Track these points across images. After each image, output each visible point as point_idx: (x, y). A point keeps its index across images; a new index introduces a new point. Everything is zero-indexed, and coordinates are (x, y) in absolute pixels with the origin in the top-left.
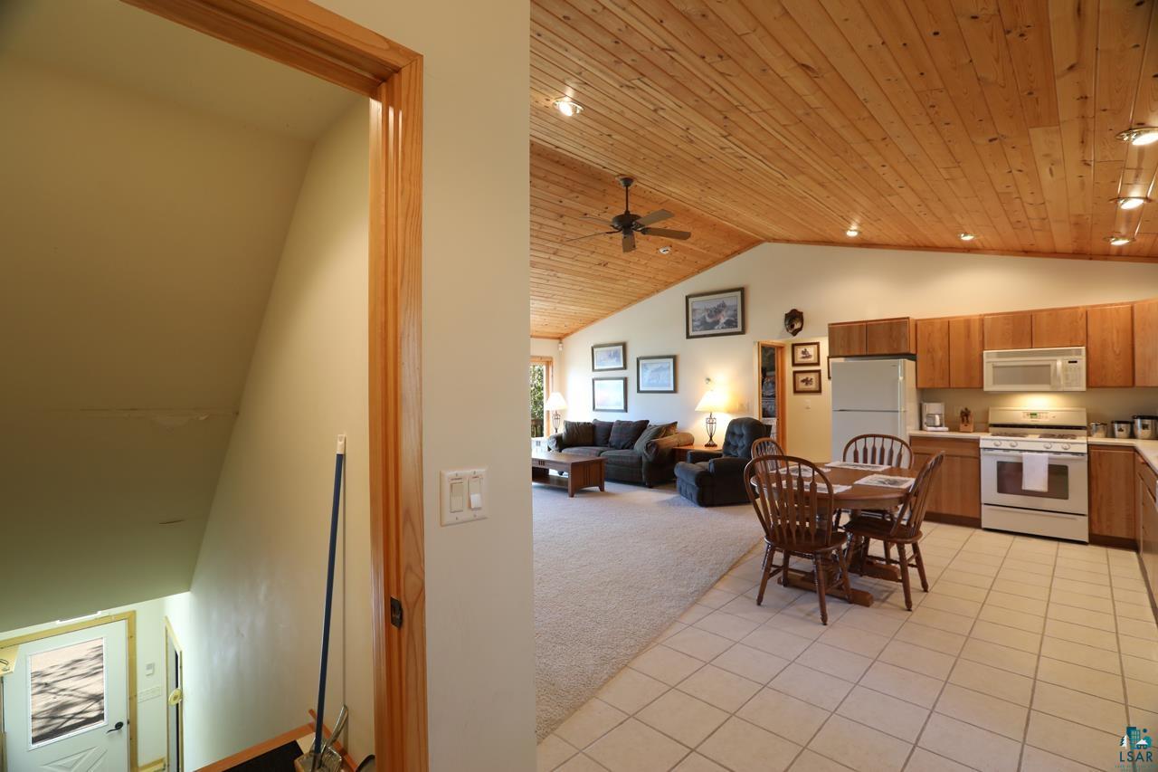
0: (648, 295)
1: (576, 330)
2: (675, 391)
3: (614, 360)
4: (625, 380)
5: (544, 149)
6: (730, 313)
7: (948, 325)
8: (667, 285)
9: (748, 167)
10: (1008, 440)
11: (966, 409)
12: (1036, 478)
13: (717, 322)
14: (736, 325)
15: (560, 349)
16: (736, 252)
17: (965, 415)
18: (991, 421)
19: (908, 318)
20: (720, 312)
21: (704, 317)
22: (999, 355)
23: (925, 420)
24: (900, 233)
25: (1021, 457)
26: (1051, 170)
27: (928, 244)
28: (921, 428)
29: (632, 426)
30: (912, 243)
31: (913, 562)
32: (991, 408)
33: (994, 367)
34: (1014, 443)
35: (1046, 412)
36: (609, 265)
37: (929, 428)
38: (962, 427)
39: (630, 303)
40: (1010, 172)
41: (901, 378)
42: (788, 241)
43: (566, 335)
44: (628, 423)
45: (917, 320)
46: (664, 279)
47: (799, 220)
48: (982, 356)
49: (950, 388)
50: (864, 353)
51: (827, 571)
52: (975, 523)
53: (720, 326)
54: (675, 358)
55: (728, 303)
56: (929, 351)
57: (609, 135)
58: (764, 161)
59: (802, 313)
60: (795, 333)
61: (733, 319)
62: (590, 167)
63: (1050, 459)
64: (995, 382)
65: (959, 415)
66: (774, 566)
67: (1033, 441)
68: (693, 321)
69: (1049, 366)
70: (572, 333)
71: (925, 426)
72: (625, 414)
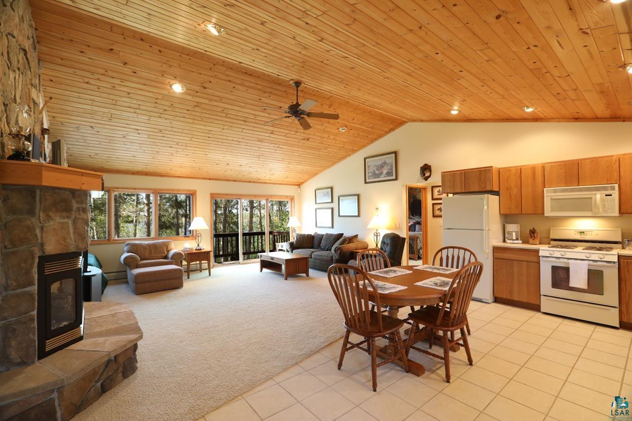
0: (344, 158)
1: (307, 180)
2: (359, 216)
3: (326, 197)
4: (332, 209)
5: (233, 64)
6: (389, 167)
7: (520, 170)
8: (354, 151)
9: (356, 66)
10: (559, 251)
11: (533, 229)
12: (578, 279)
13: (381, 173)
14: (393, 175)
15: (299, 191)
16: (392, 129)
17: (533, 232)
18: (552, 237)
19: (491, 167)
20: (383, 167)
21: (374, 171)
22: (555, 191)
23: (506, 236)
24: (486, 110)
25: (568, 263)
26: (558, 42)
27: (508, 117)
28: (504, 241)
29: (333, 237)
30: (497, 117)
31: (461, 342)
32: (552, 228)
33: (551, 199)
34: (563, 253)
35: (591, 231)
36: (310, 140)
37: (509, 241)
38: (531, 240)
39: (334, 163)
40: (529, 48)
41: (486, 207)
42: (422, 121)
43: (302, 183)
44: (331, 235)
45: (500, 168)
46: (351, 148)
47: (416, 104)
48: (543, 192)
49: (522, 214)
50: (464, 191)
51: (394, 347)
52: (536, 308)
53: (383, 176)
54: (358, 196)
55: (388, 161)
56: (507, 189)
57: (257, 49)
58: (359, 58)
59: (430, 166)
60: (426, 179)
61: (390, 171)
62: (269, 75)
63: (589, 265)
64: (552, 210)
65: (528, 233)
66: (350, 343)
67: (579, 251)
68: (368, 173)
69: (591, 198)
70: (305, 182)
71: (506, 239)
72: (332, 229)
